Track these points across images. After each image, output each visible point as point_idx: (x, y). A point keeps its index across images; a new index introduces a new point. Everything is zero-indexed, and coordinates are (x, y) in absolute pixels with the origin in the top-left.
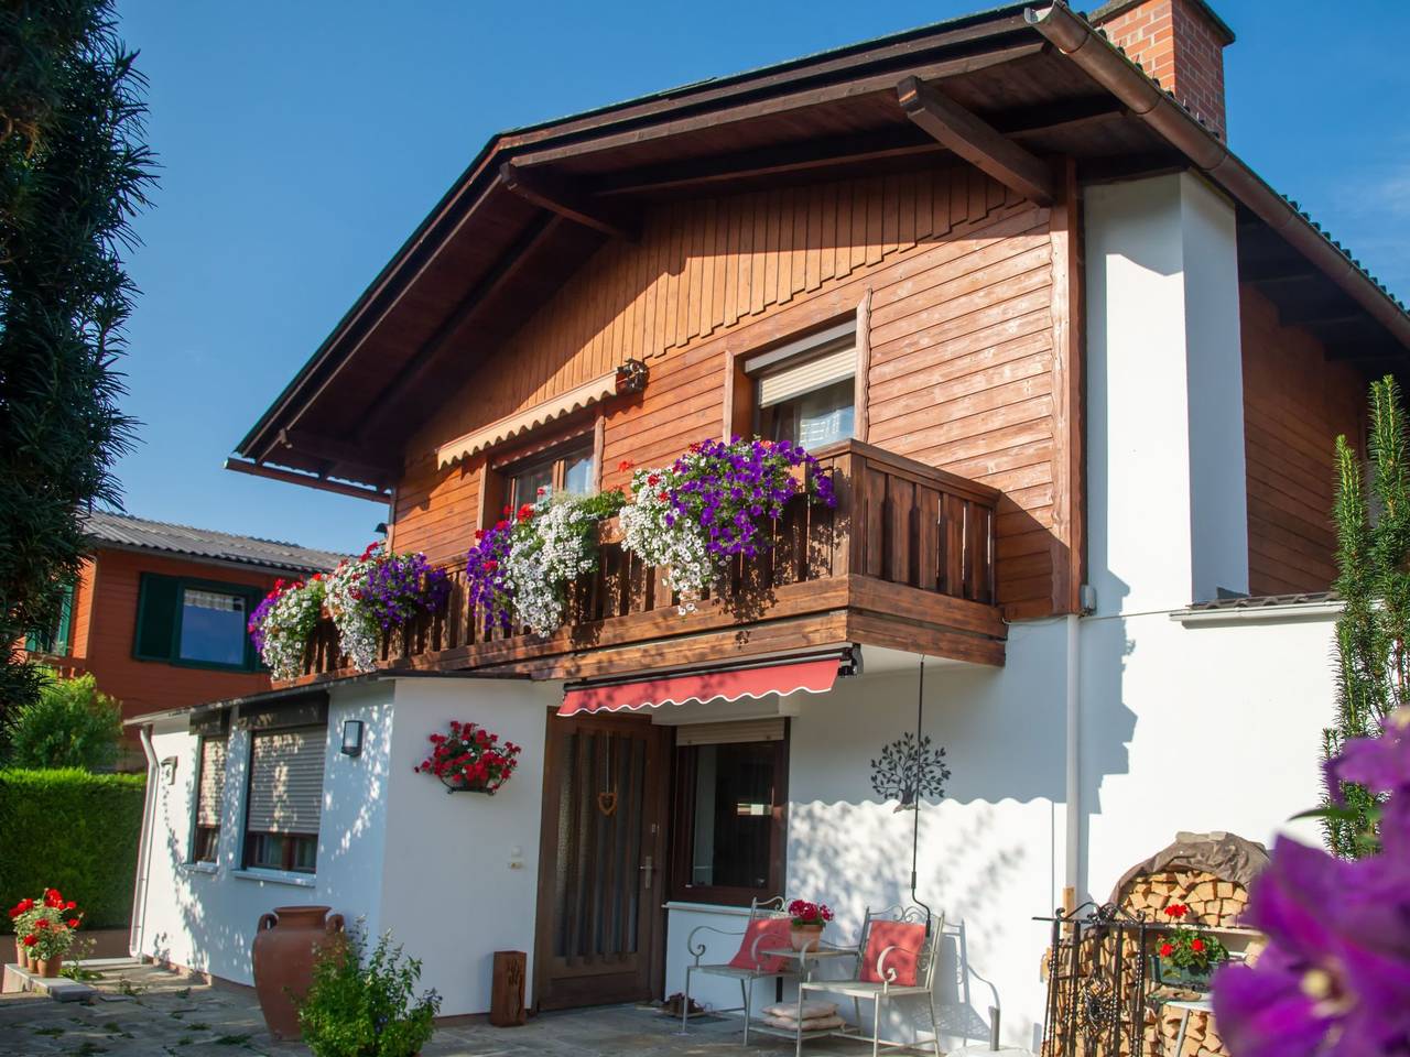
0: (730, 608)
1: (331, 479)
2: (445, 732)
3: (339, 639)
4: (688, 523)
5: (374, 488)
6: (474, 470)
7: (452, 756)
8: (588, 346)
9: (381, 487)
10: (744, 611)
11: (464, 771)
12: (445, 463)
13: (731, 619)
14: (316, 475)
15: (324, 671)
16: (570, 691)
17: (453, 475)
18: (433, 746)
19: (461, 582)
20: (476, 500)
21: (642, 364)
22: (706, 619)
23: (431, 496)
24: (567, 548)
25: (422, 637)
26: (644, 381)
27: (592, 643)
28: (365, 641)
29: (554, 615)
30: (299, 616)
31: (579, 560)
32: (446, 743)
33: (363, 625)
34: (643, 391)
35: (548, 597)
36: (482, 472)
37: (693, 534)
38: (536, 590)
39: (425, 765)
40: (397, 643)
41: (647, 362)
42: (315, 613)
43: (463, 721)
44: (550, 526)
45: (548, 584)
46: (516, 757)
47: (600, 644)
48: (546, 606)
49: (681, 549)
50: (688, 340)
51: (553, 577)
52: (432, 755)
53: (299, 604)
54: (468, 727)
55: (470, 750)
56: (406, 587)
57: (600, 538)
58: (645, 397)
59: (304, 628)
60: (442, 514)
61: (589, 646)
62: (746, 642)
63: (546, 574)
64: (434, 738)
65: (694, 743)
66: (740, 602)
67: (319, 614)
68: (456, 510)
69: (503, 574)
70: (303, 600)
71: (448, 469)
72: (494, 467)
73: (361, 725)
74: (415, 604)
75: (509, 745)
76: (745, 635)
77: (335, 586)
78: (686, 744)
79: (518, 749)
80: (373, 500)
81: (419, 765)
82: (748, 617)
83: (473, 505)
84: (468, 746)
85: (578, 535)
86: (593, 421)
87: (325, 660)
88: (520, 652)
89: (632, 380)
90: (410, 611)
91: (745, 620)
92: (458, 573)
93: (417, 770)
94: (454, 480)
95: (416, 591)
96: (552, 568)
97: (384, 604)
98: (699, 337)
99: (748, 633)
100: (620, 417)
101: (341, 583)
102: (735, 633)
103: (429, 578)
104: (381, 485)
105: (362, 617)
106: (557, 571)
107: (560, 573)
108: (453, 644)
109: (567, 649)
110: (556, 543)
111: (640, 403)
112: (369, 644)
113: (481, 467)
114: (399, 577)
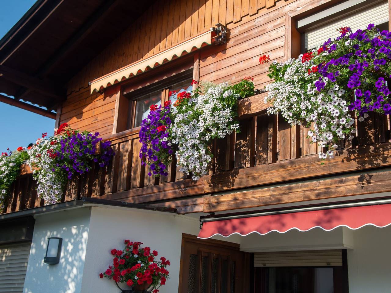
0: (352, 157)
1: (21, 100)
2: (121, 247)
3: (37, 186)
4: (336, 87)
5: (45, 108)
6: (112, 95)
7: (125, 266)
8: (188, 20)
9: (50, 108)
10: (367, 159)
11: (136, 278)
12: (95, 90)
13: (354, 165)
14: (13, 97)
15: (17, 209)
16: (205, 222)
17: (98, 98)
18: (113, 257)
19: (121, 150)
20: (113, 112)
21: (225, 27)
22: (329, 166)
23: (84, 110)
24: (221, 115)
25: (91, 185)
26: (227, 38)
27: (228, 186)
28: (55, 187)
29: (205, 165)
30: (7, 172)
31: (229, 124)
32: (122, 256)
33: (54, 176)
34: (226, 44)
35: (203, 151)
36: (117, 96)
37: (338, 97)
38: (193, 146)
39: (108, 272)
40: (73, 191)
41: (229, 27)
42: (17, 171)
43: (133, 240)
44: (206, 102)
45: (203, 142)
46: (167, 268)
47: (234, 187)
48: (200, 157)
49: (330, 107)
50: (258, 11)
51: (207, 137)
52: (112, 264)
53: (7, 165)
54: (136, 245)
55: (139, 262)
56: (87, 150)
57: (242, 111)
58: (228, 46)
59: (8, 181)
60: (91, 120)
61: (225, 188)
62: (369, 182)
63: (203, 134)
64: (114, 252)
65: (268, 265)
66: (363, 152)
67: (19, 172)
68: (99, 119)
69: (168, 135)
70: (10, 162)
71: (97, 93)
72: (125, 93)
73: (61, 240)
74: (90, 162)
75: (163, 259)
76: (368, 178)
77: (36, 151)
78: (262, 266)
79: (168, 263)
80: (44, 116)
81: (103, 272)
82: (371, 163)
83: (111, 115)
84: (138, 259)
85: (229, 106)
86: (192, 63)
87: (18, 203)
88: (170, 194)
89: (220, 37)
90: (88, 167)
91: (368, 166)
92: (119, 144)
93: (101, 276)
94: (99, 101)
95: (93, 153)
96: (208, 130)
97: (71, 162)
98: (265, 8)
99: (371, 177)
100: (210, 59)
101: (40, 149)
102: (357, 177)
103: (102, 145)
104: (50, 107)
105: (53, 171)
106: (211, 131)
107: (213, 134)
108: (114, 191)
109: (207, 191)
110: (213, 111)
111: (224, 50)
112: (57, 189)
113: (117, 93)
114: (82, 144)
